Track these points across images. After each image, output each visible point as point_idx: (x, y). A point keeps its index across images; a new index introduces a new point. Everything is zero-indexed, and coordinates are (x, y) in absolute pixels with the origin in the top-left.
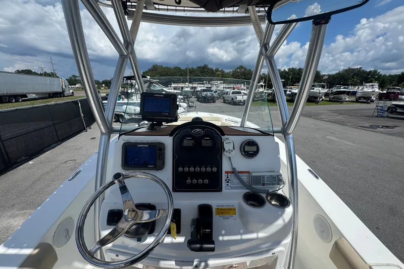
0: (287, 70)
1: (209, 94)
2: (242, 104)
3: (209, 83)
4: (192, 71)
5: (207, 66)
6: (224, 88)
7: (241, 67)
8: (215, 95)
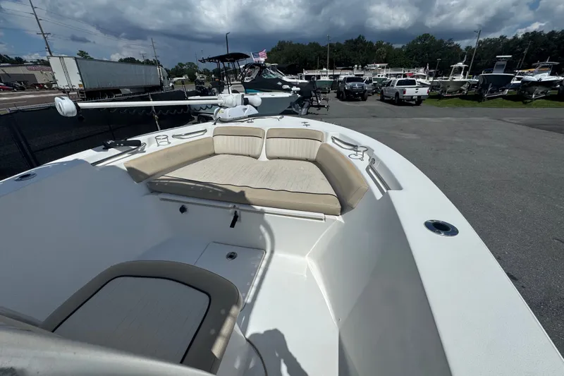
0: (520, 36)
1: (357, 85)
2: (414, 103)
3: (362, 68)
4: (335, 48)
5: (363, 38)
6: (387, 75)
7: (426, 36)
8: (368, 87)
